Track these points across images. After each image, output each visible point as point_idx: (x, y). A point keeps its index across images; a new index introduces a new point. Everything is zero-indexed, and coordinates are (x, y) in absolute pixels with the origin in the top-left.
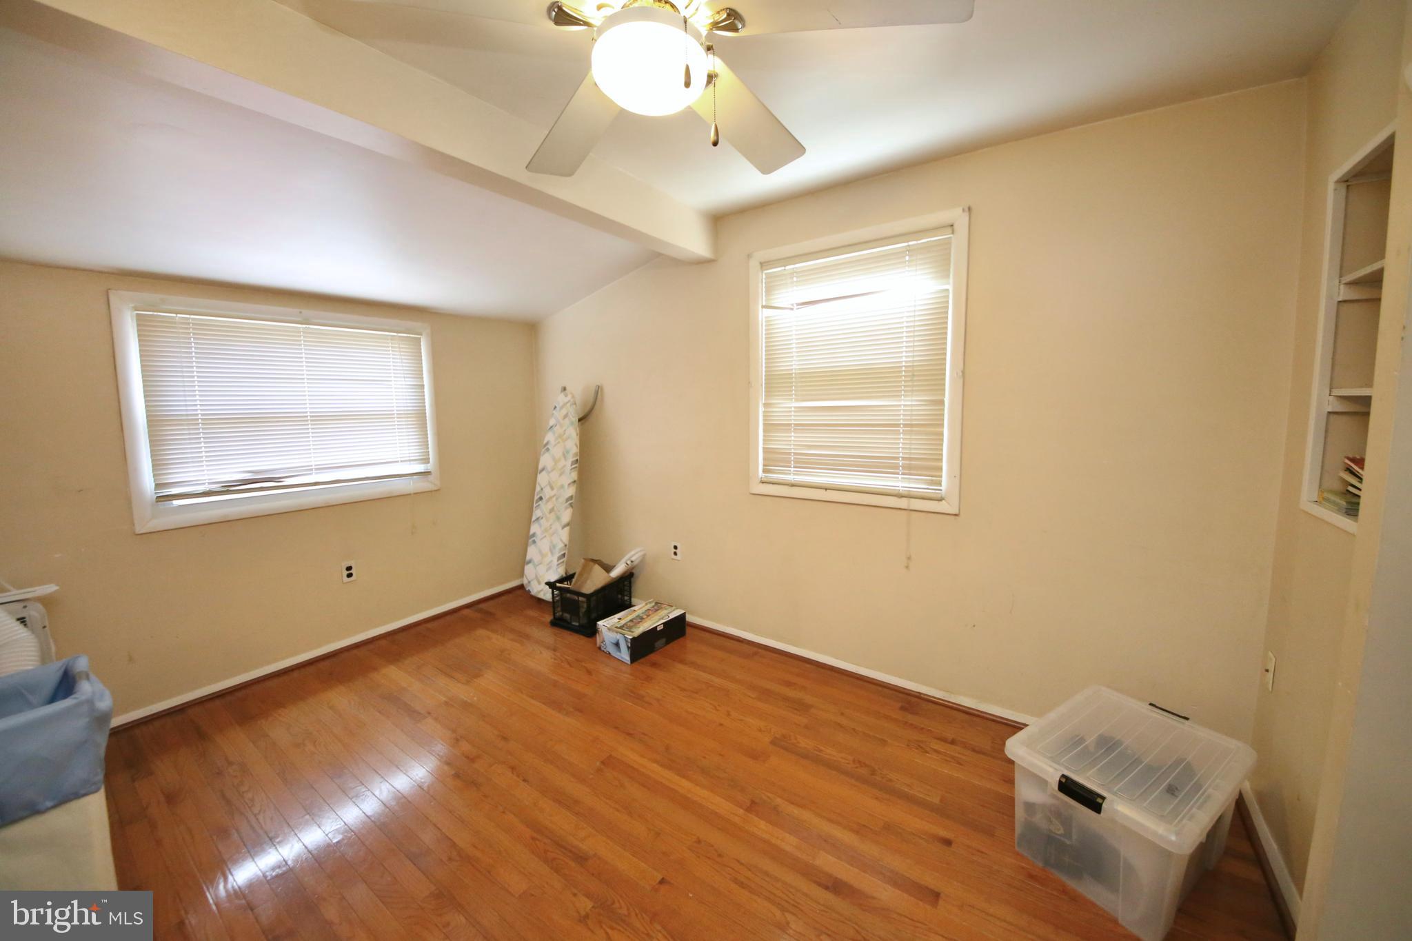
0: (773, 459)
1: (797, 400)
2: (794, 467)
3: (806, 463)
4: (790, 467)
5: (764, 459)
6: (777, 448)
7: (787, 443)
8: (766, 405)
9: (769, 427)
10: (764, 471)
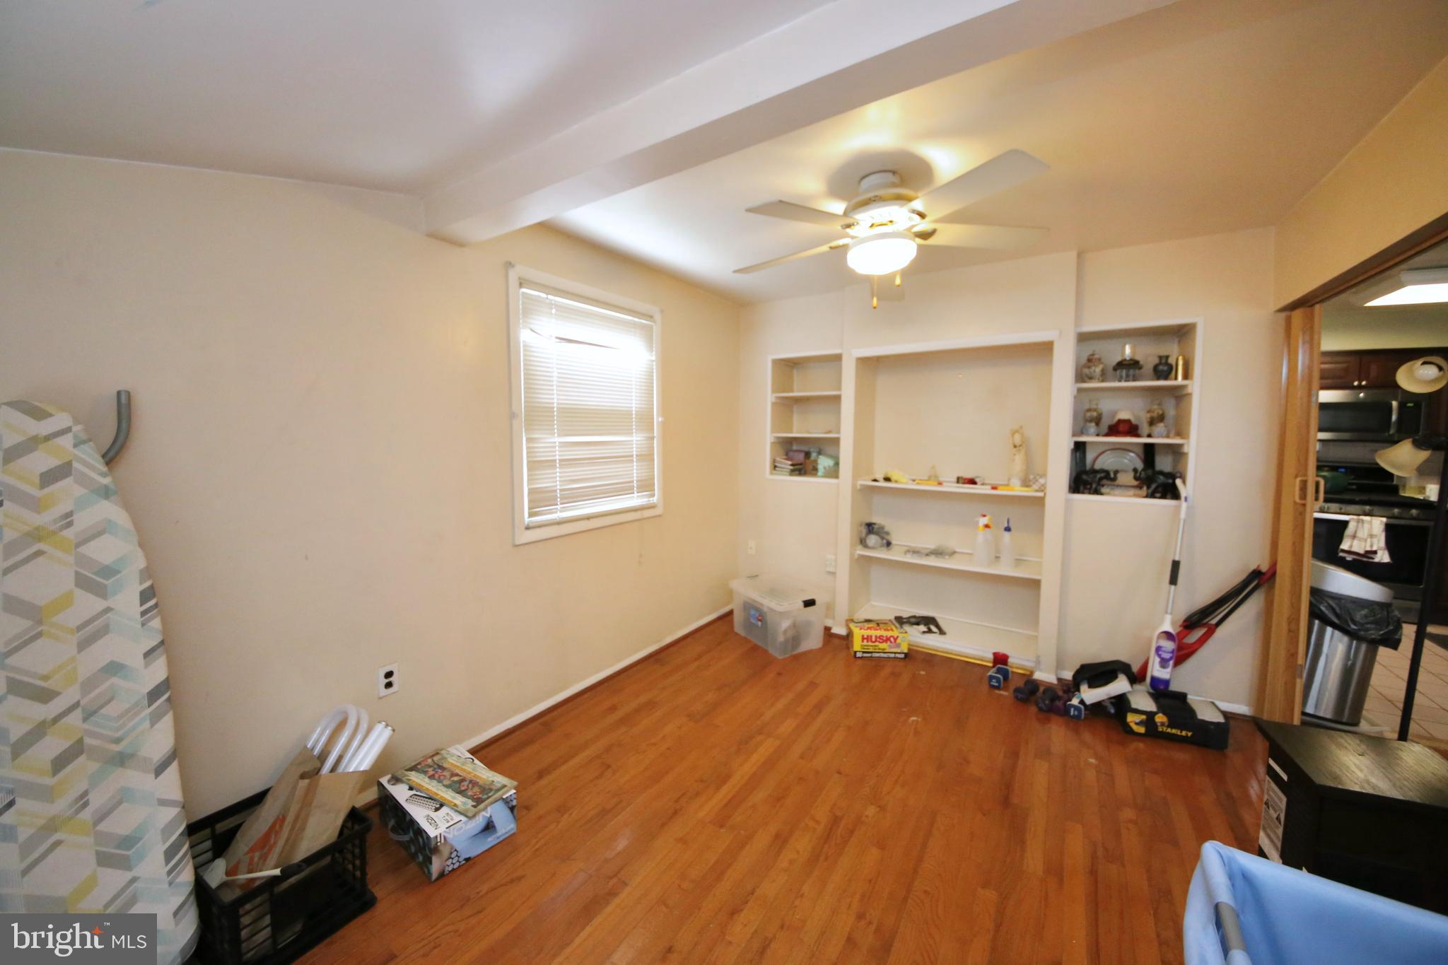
0: (541, 499)
1: (559, 435)
2: (561, 504)
3: (572, 497)
4: (557, 505)
5: (530, 501)
6: (546, 487)
7: (554, 480)
8: (529, 440)
9: (533, 465)
10: (531, 515)
